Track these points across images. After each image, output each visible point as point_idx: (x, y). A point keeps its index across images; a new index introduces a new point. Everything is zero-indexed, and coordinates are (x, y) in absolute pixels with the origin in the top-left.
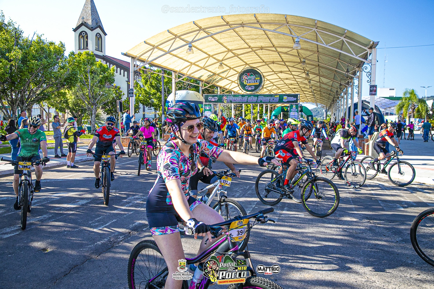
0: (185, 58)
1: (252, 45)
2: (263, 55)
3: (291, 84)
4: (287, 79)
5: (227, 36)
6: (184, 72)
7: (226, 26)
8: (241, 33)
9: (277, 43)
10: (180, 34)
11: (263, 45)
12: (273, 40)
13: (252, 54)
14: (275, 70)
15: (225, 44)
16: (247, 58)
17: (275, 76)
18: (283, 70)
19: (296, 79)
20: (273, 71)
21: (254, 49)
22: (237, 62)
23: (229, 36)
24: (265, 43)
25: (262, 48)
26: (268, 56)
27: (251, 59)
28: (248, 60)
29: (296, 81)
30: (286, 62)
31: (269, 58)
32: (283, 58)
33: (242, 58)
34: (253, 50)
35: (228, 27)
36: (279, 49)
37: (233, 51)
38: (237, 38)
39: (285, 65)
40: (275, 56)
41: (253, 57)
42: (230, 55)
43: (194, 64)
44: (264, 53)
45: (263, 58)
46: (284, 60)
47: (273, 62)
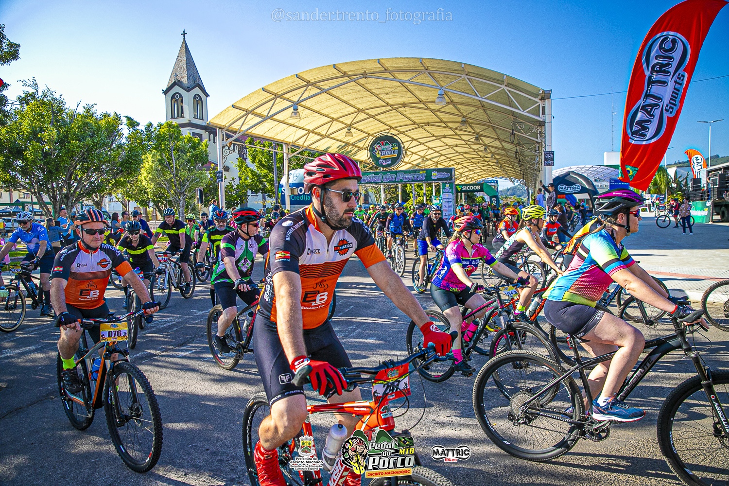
0: (297, 124)
1: (391, 101)
2: (411, 114)
3: (466, 153)
4: (457, 146)
5: (351, 91)
6: (300, 142)
7: (345, 78)
8: (369, 86)
9: (424, 98)
10: (282, 92)
11: (406, 100)
12: (417, 93)
13: (395, 114)
14: (436, 135)
15: (351, 102)
16: (389, 119)
17: (438, 143)
18: (448, 134)
19: (471, 146)
20: (433, 136)
21: (395, 106)
22: (377, 126)
23: (354, 91)
24: (408, 98)
25: (404, 105)
26: (419, 115)
27: (396, 121)
28: (392, 122)
29: (471, 148)
30: (446, 122)
31: (420, 118)
32: (441, 116)
33: (383, 120)
34: (393, 108)
35: (347, 79)
36: (430, 105)
37: (367, 111)
38: (365, 93)
39: (448, 127)
40: (428, 116)
41: (397, 117)
42: (362, 116)
43: (313, 132)
44: (411, 112)
45: (412, 118)
46: (444, 120)
47: (428, 124)
